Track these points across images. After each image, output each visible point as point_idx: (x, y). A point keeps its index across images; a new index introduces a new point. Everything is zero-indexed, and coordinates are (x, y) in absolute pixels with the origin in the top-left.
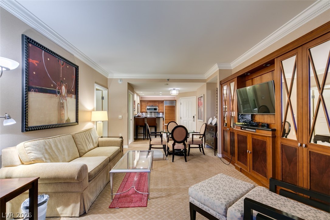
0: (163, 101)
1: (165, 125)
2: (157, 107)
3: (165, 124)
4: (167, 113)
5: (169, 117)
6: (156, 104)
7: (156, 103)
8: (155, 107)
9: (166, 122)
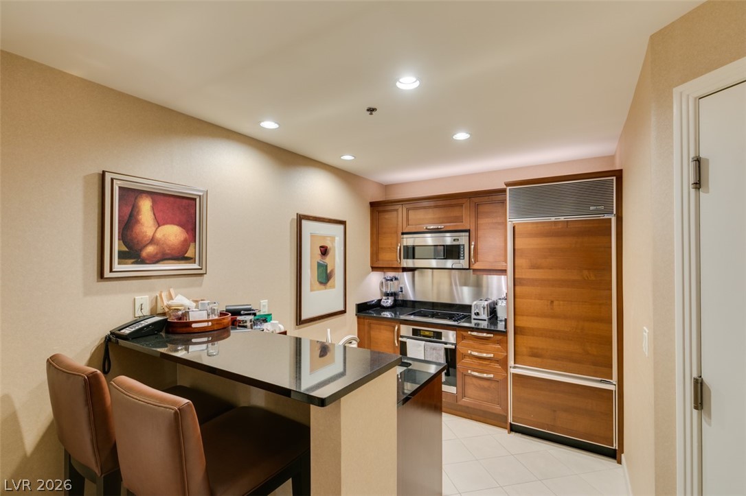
0: (504, 191)
1: (515, 375)
2: (463, 239)
3: (515, 369)
4: (532, 282)
5: (553, 316)
6: (458, 219)
7: (455, 212)
8: (448, 240)
9: (523, 350)
